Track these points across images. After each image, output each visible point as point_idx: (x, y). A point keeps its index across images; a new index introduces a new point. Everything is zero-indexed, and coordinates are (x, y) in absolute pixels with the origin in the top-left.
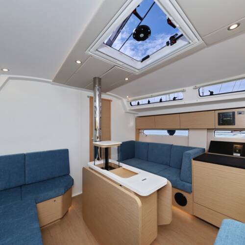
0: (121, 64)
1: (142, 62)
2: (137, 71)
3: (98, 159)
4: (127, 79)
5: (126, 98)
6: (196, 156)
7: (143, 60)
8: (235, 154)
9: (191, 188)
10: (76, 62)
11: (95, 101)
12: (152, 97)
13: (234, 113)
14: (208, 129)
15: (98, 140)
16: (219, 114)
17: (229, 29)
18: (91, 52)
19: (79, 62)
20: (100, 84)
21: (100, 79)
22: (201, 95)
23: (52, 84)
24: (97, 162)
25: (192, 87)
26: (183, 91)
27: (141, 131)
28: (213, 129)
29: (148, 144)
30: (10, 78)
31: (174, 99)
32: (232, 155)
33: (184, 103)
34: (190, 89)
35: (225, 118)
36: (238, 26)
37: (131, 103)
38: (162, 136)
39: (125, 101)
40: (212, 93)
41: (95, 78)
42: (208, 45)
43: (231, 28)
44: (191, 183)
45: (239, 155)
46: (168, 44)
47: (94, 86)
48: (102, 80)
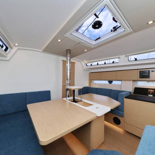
0: (84, 42)
1: (95, 41)
2: (93, 46)
3: (69, 97)
4: (86, 50)
5: (83, 61)
6: (127, 96)
7: (97, 39)
8: (149, 95)
9: (123, 114)
10: (58, 40)
11: (67, 63)
12: (100, 61)
13: (149, 71)
14: (133, 80)
15: (69, 85)
16: (140, 72)
17: (148, 24)
18: (67, 35)
19: (59, 40)
20: (70, 53)
21: (70, 50)
22: (129, 60)
23: (42, 53)
24: (68, 98)
25: (124, 56)
26: (119, 58)
27: (92, 81)
28: (136, 80)
29: (97, 89)
30: (18, 49)
31: (113, 62)
32: (148, 95)
33: (119, 65)
34: (123, 57)
35: (144, 74)
36: (153, 22)
37: (86, 65)
38: (105, 84)
39: (83, 63)
40: (136, 60)
41: (67, 50)
42: (135, 32)
43: (149, 23)
44: (123, 112)
45: (152, 96)
46: (112, 31)
47: (67, 54)
48: (71, 51)
